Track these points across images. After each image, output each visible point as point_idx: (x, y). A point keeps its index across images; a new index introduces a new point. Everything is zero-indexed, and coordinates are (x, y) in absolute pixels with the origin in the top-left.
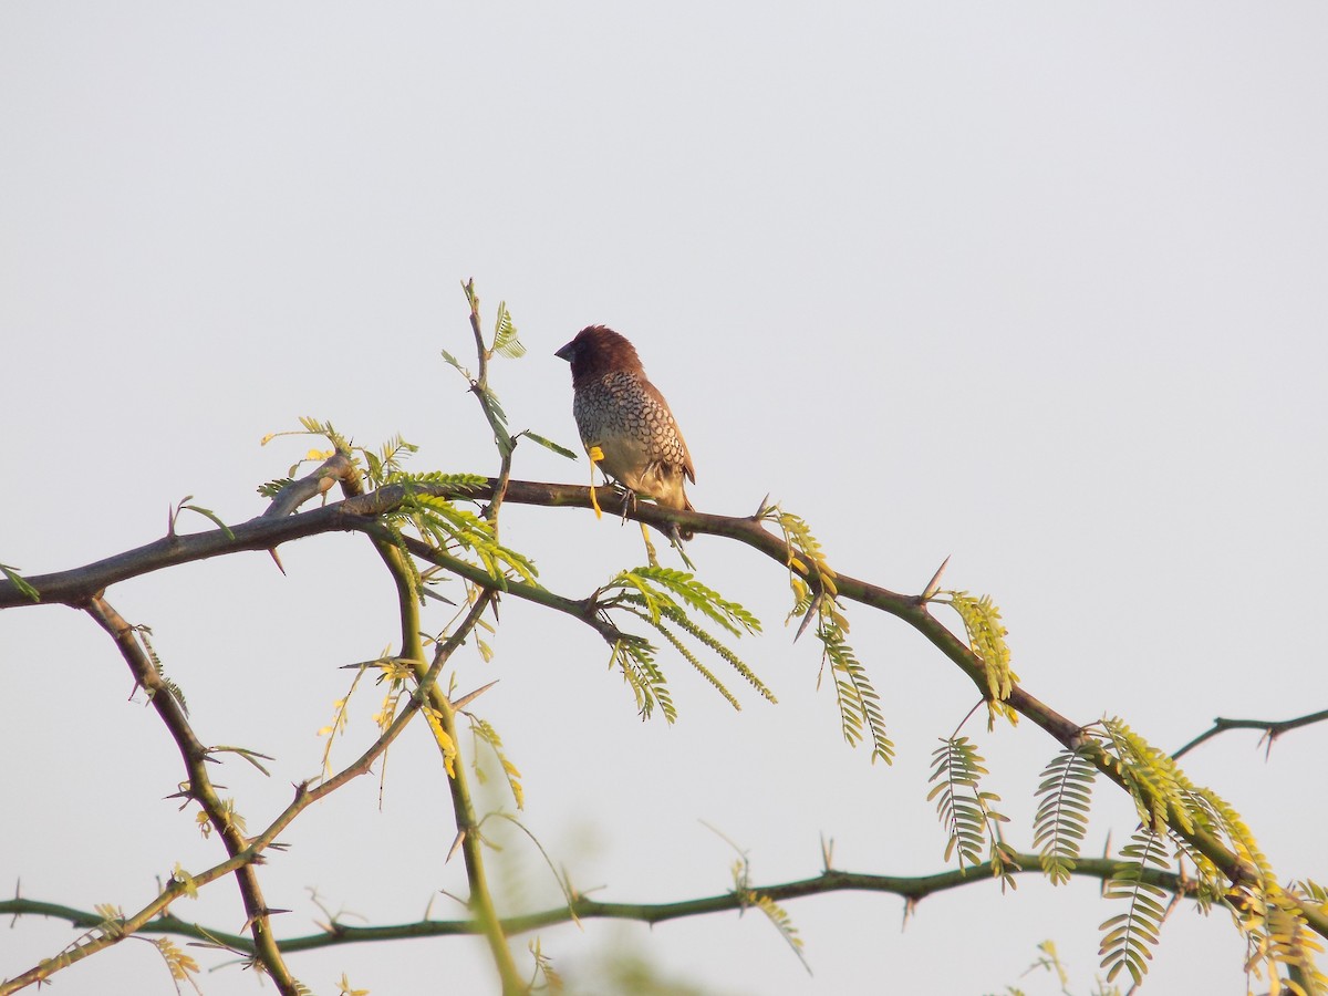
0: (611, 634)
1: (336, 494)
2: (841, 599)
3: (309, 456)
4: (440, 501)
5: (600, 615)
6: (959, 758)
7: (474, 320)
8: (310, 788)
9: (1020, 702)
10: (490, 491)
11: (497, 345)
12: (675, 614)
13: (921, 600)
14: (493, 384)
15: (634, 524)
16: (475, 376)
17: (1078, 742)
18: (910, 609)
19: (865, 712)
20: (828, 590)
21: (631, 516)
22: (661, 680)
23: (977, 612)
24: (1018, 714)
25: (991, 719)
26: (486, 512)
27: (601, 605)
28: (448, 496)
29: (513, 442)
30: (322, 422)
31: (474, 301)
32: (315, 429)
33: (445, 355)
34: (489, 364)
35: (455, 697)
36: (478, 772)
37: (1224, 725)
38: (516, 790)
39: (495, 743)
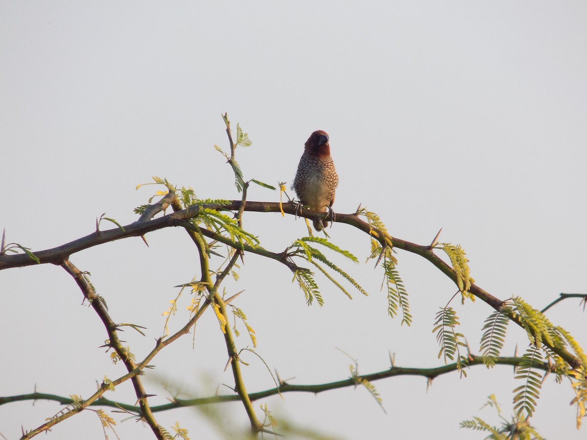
0: (293, 267)
1: (170, 210)
2: (394, 248)
3: (157, 194)
4: (214, 211)
5: (288, 259)
6: (448, 317)
7: (228, 131)
8: (163, 341)
9: (475, 291)
10: (236, 206)
11: (238, 142)
12: (322, 258)
13: (430, 248)
16: (229, 156)
17: (502, 308)
19: (401, 301)
20: (388, 244)
21: (300, 215)
22: (316, 287)
23: (454, 251)
24: (475, 297)
25: (463, 299)
26: (236, 216)
27: (289, 255)
28: (218, 209)
29: (246, 185)
30: (162, 179)
31: (228, 123)
32: (159, 182)
33: (216, 147)
34: (235, 150)
35: (226, 298)
36: (236, 332)
37: (564, 296)
38: (253, 339)
39: (244, 318)
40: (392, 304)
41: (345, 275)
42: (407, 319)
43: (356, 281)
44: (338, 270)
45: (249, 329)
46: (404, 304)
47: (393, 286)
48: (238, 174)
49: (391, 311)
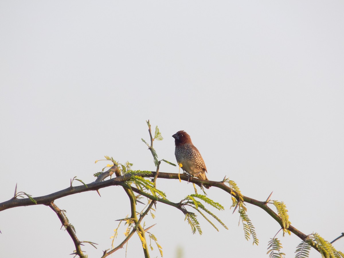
0: (185, 212)
1: (114, 176)
2: (245, 202)
3: (107, 166)
4: (141, 177)
5: (182, 207)
6: (275, 244)
7: (150, 130)
8: (107, 252)
9: (291, 229)
10: (153, 175)
11: (155, 137)
12: (202, 207)
13: (265, 203)
14: (154, 147)
15: (191, 183)
16: (150, 145)
17: (306, 239)
18: (262, 205)
19: (251, 232)
20: (241, 200)
21: (190, 181)
22: (198, 224)
23: (280, 206)
24: (291, 232)
25: (284, 233)
26: (153, 180)
27: (183, 204)
28: (143, 176)
29: (160, 162)
30: (110, 157)
31: (149, 126)
32: (108, 159)
33: (142, 139)
34: (153, 142)
35: (145, 228)
36: (151, 248)
38: (161, 252)
39: (155, 240)
40: (247, 233)
41: (215, 217)
42: (256, 241)
43: (222, 221)
44: (211, 214)
45: (159, 246)
46: (253, 233)
48: (155, 156)
49: (247, 237)
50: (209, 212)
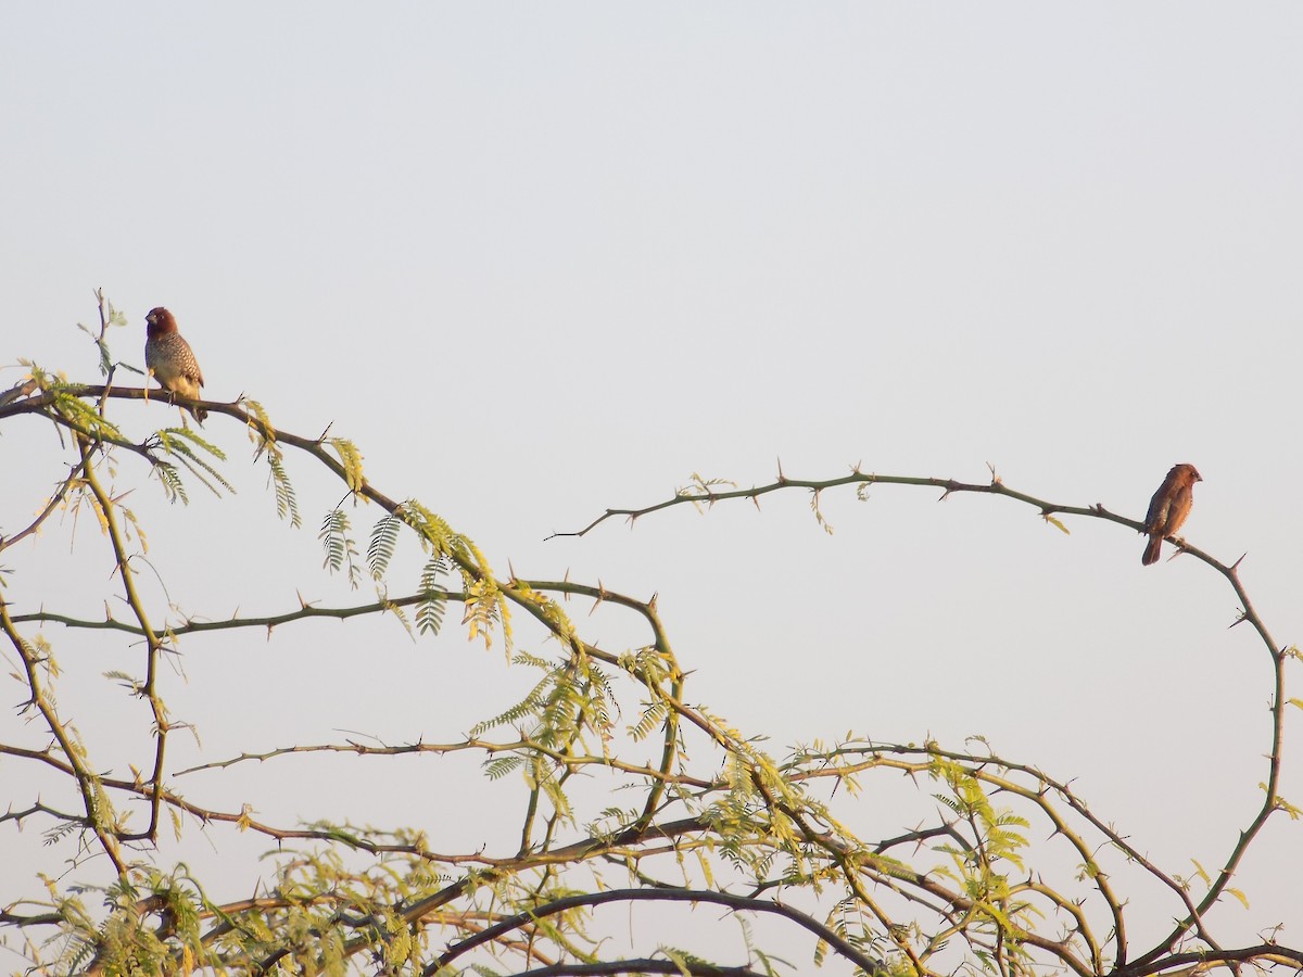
0: (154, 461)
1: (37, 392)
2: (278, 442)
3: (24, 375)
4: (71, 397)
5: (150, 451)
6: (337, 521)
7: (100, 308)
8: (5, 541)
9: (367, 492)
10: (97, 391)
11: (111, 320)
12: (186, 450)
13: (318, 442)
14: (106, 340)
15: (177, 407)
16: (98, 335)
17: (398, 511)
18: (312, 447)
19: (289, 501)
20: (270, 438)
21: (173, 403)
22: (180, 484)
23: (345, 446)
24: (369, 499)
25: (355, 501)
26: (99, 402)
27: (150, 447)
28: (79, 395)
29: (113, 369)
30: (30, 360)
31: (101, 299)
32: (25, 364)
33: (79, 325)
34: (106, 330)
35: (114, 497)
36: (128, 536)
37: (610, 513)
38: (143, 544)
39: (134, 521)
40: (282, 505)
41: (210, 470)
42: (296, 521)
43: (223, 477)
44: (204, 465)
45: (140, 533)
46: (292, 503)
47: (280, 483)
48: (105, 356)
49: (281, 514)
50: (198, 461)
